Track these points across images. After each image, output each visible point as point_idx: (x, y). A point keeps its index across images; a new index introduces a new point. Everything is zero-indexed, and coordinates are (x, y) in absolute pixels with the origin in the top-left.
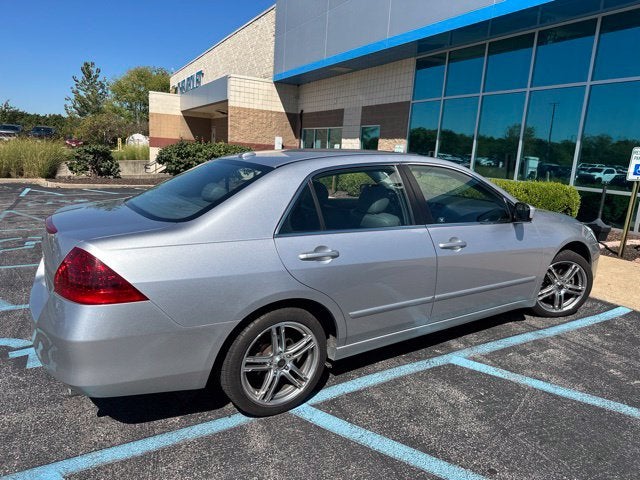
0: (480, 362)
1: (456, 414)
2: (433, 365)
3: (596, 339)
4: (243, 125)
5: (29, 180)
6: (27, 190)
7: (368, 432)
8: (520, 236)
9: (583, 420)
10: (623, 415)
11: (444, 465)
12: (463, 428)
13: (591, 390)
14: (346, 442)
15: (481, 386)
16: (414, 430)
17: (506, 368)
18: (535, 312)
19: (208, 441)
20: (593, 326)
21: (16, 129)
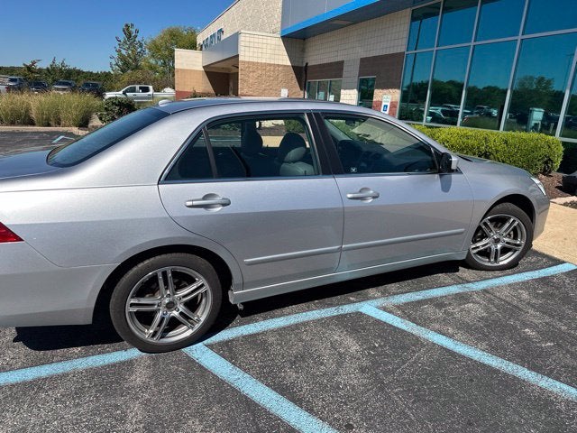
0: (390, 312)
1: (340, 364)
2: (341, 312)
3: (525, 295)
4: (252, 78)
5: (65, 129)
6: (61, 137)
7: (246, 375)
8: (446, 188)
9: (472, 380)
10: (518, 379)
11: (304, 415)
12: (341, 379)
13: (494, 350)
14: (220, 383)
15: (380, 336)
16: (291, 375)
17: (414, 321)
18: (468, 264)
19: (95, 372)
20: (528, 282)
21: (70, 84)
